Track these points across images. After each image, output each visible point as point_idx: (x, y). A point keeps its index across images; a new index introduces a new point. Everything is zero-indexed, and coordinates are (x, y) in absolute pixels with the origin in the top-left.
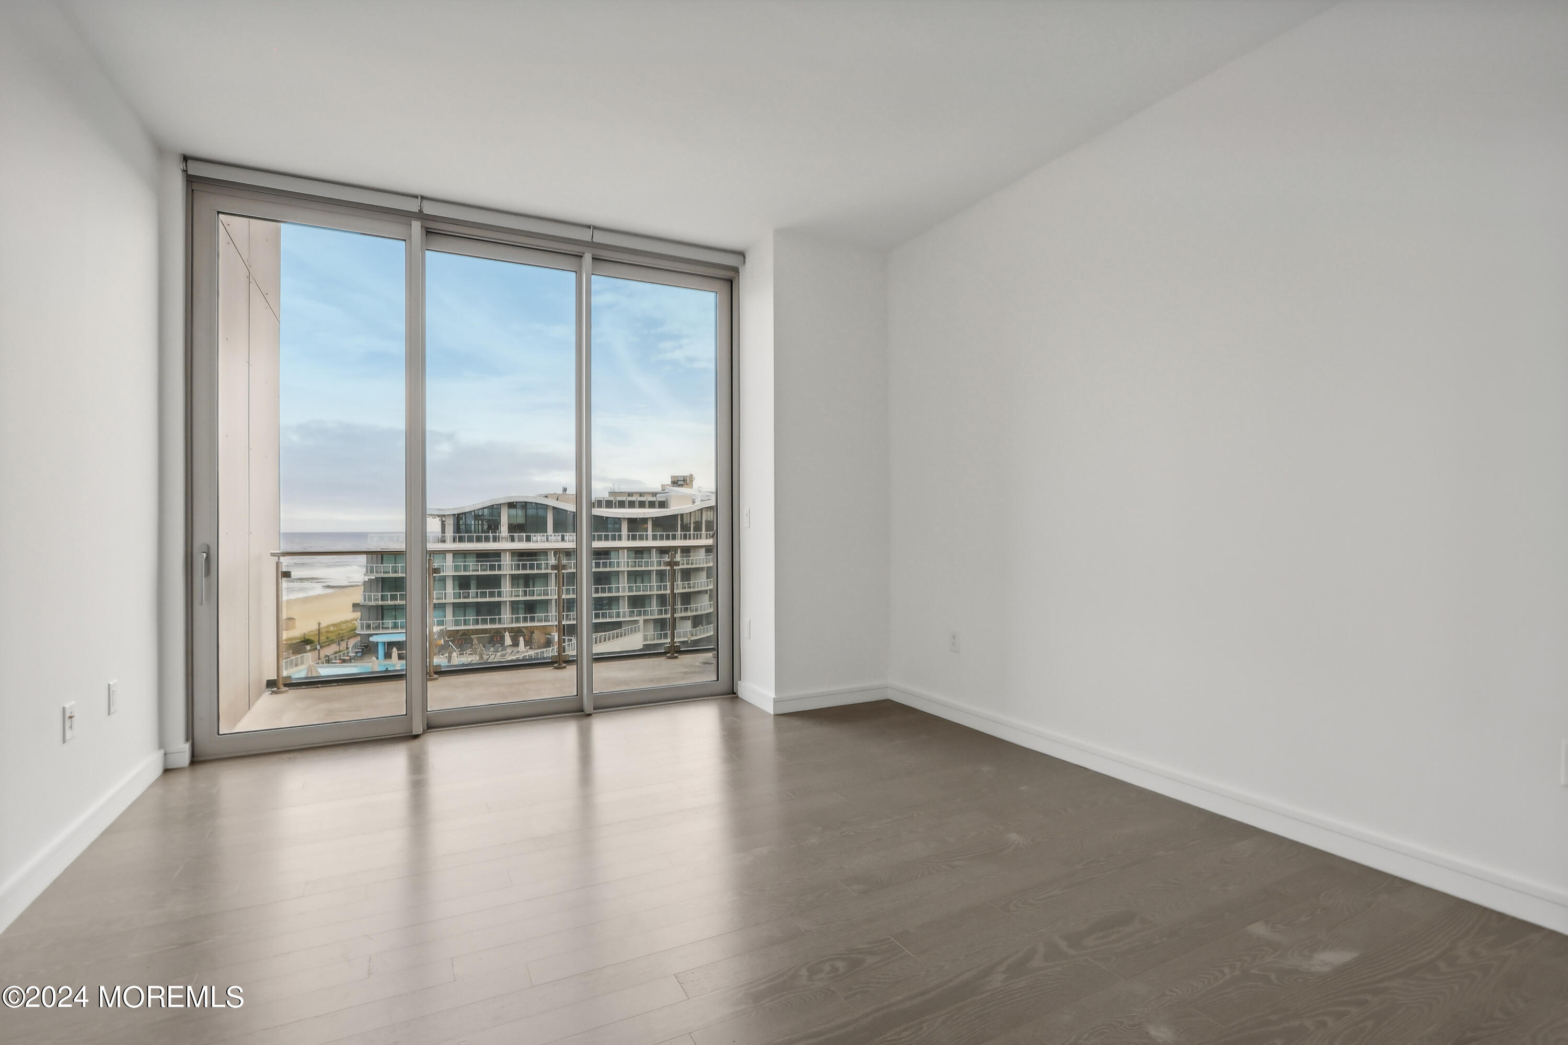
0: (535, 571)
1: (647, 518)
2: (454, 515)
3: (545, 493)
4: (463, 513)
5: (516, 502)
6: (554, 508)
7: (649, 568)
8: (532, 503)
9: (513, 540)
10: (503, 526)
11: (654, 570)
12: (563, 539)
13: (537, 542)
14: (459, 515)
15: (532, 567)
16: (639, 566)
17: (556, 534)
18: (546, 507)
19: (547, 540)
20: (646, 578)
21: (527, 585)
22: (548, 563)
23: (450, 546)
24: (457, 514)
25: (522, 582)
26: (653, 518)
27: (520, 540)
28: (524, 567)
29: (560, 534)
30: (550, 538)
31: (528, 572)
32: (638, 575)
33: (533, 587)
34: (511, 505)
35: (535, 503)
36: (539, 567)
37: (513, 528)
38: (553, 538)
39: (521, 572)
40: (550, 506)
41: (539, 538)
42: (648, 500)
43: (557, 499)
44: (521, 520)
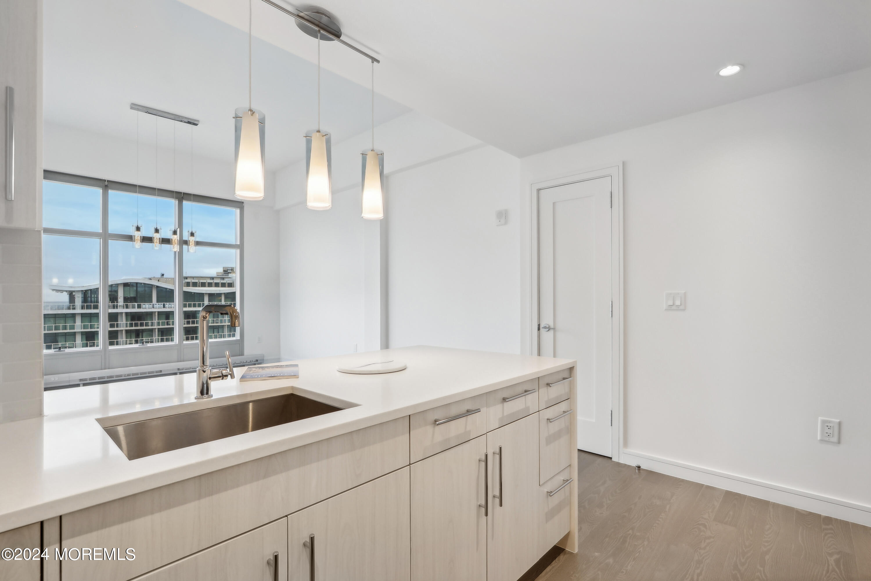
0: (144, 327)
1: (221, 294)
2: (82, 291)
3: (150, 277)
4: (89, 290)
5: (130, 283)
6: (157, 287)
7: (223, 324)
8: (141, 283)
9: (127, 307)
10: (120, 298)
11: (226, 325)
12: (164, 307)
13: (146, 308)
14: (86, 291)
15: (142, 325)
16: (216, 323)
17: (159, 303)
18: (151, 286)
19: (153, 307)
20: (220, 330)
21: (137, 336)
22: (152, 322)
23: (78, 311)
24: (85, 290)
25: (133, 335)
26: (225, 293)
27: (133, 307)
28: (136, 325)
29: (162, 303)
30: (155, 306)
31: (139, 328)
32: (215, 328)
33: (142, 338)
34: (126, 285)
35: (144, 283)
36: (147, 325)
37: (126, 299)
38: (157, 306)
39: (134, 328)
40: (155, 285)
41: (147, 306)
42: (221, 282)
43: (159, 281)
44: (132, 295)
